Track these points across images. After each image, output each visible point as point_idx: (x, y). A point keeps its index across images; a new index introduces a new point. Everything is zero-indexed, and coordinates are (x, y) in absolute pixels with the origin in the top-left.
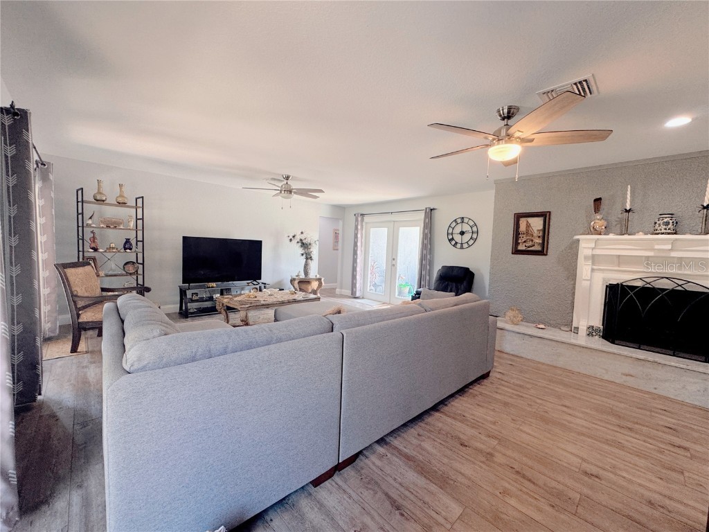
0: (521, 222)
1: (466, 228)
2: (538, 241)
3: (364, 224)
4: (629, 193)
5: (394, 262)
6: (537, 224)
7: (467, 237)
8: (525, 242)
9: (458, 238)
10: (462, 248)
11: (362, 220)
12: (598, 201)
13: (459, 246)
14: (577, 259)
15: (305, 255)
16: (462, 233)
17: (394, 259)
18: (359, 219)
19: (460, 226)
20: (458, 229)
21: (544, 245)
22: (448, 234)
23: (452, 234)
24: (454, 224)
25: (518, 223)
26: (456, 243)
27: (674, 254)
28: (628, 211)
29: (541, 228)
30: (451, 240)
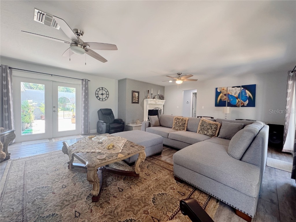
1: (104, 92)
3: (13, 77)
4: (152, 90)
5: (55, 109)
7: (104, 96)
8: (134, 100)
9: (100, 96)
10: (102, 100)
11: (11, 73)
12: (148, 91)
13: (101, 100)
14: (144, 104)
16: (102, 94)
17: (54, 107)
18: (8, 71)
19: (101, 91)
20: (100, 92)
21: (138, 101)
22: (96, 94)
23: (98, 94)
24: (98, 90)
25: (133, 94)
26: (100, 98)
27: (157, 103)
28: (152, 94)
29: (138, 96)
30: (97, 97)
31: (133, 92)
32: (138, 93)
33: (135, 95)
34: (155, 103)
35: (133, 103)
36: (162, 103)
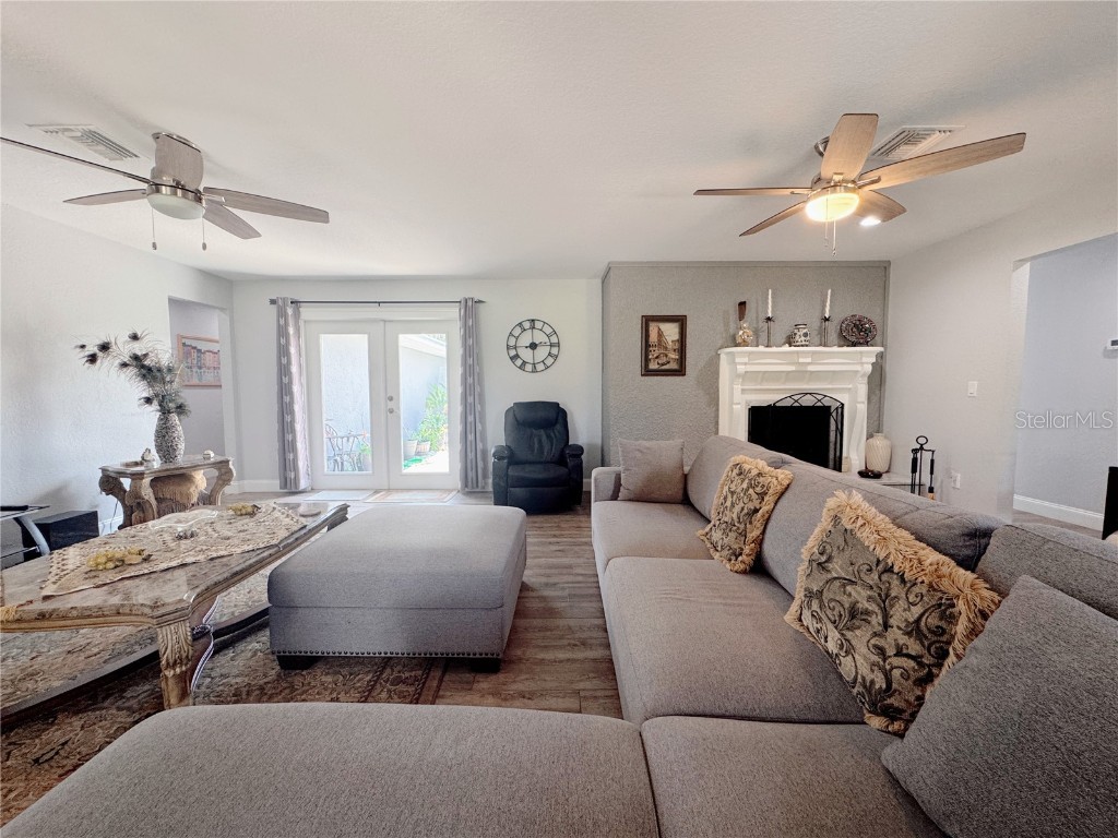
0: (651, 328)
1: (539, 337)
2: (673, 356)
3: (301, 323)
4: (770, 297)
5: (391, 405)
6: (671, 332)
7: (542, 353)
8: (657, 357)
9: (526, 355)
10: (534, 370)
11: (297, 315)
12: (742, 304)
13: (529, 367)
14: (717, 379)
15: (155, 402)
16: (533, 346)
17: (391, 399)
18: (290, 311)
19: (528, 333)
20: (526, 339)
21: (682, 360)
22: (508, 347)
23: (515, 348)
24: (517, 331)
25: (647, 331)
26: (524, 363)
27: (810, 368)
28: (769, 319)
29: (676, 337)
30: (514, 358)
31: (647, 320)
32: (681, 321)
33: (660, 334)
34: (792, 368)
35: (647, 372)
36: (858, 368)
